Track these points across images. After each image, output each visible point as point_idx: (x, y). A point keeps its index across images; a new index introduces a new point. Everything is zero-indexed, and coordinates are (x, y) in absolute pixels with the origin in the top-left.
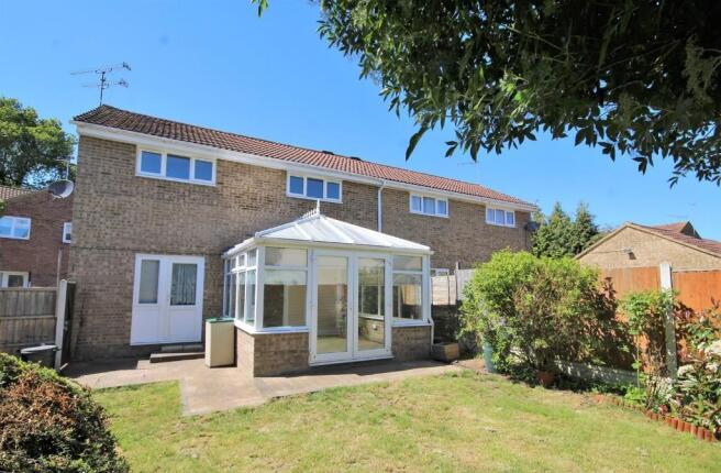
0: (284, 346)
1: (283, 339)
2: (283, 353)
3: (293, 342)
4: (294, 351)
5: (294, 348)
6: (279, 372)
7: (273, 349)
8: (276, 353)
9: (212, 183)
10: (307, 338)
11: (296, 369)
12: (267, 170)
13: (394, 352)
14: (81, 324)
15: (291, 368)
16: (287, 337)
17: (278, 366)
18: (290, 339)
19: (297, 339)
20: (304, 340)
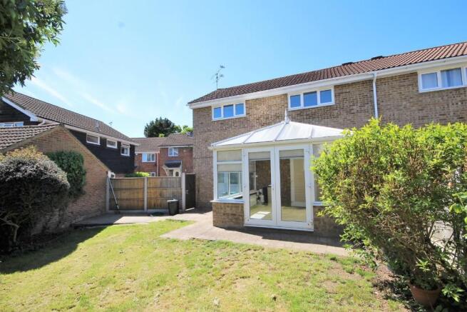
0: (228, 210)
1: (228, 207)
2: (228, 214)
3: (234, 209)
4: (234, 215)
5: (234, 213)
6: (226, 226)
7: (222, 211)
8: (224, 214)
9: (244, 115)
10: (243, 207)
11: (236, 226)
12: (274, 97)
13: (316, 227)
14: (199, 191)
15: (232, 224)
16: (230, 205)
17: (225, 222)
18: (232, 207)
19: (236, 207)
20: (240, 209)
